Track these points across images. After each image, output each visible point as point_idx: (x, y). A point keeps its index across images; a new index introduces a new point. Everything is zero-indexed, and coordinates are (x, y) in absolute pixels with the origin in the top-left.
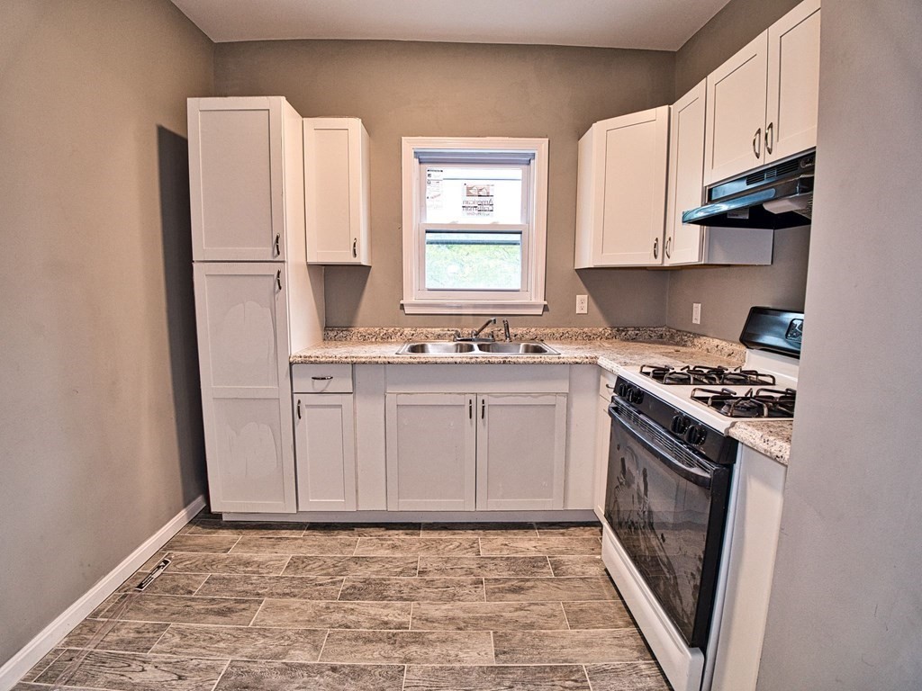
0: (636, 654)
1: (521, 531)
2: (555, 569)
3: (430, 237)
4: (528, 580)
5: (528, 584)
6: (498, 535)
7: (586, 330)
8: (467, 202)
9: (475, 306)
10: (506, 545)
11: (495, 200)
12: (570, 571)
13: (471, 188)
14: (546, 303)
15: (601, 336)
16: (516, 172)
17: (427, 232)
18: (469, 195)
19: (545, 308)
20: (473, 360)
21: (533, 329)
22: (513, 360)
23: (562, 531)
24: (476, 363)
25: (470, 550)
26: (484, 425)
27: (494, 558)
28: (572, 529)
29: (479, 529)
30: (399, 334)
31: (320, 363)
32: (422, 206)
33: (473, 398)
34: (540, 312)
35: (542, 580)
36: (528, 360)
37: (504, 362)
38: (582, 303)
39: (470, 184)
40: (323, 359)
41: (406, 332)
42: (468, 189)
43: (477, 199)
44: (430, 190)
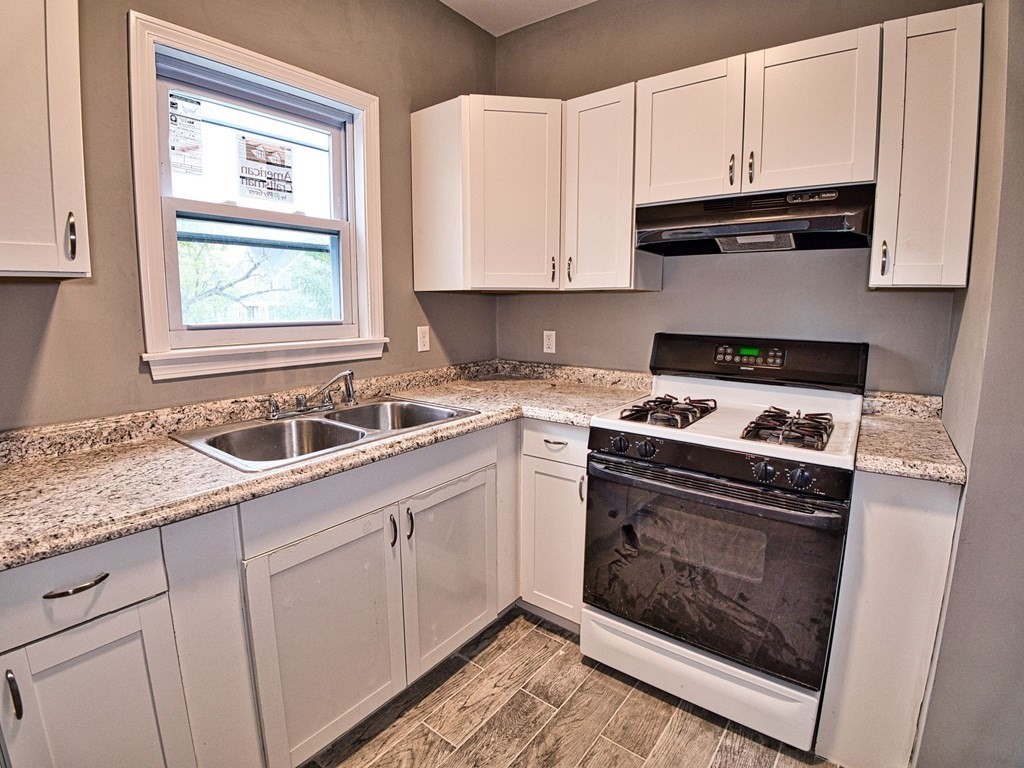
0: (710, 735)
1: (457, 676)
2: (547, 698)
3: (185, 226)
4: (542, 737)
5: (550, 741)
6: (439, 700)
7: (431, 372)
8: (248, 170)
9: (289, 353)
10: (464, 708)
11: (295, 176)
12: (561, 689)
13: (254, 147)
14: (387, 340)
15: (446, 378)
16: (322, 137)
17: (180, 215)
18: (251, 158)
19: (386, 348)
20: (397, 449)
21: (373, 381)
22: (445, 434)
23: (494, 644)
24: (403, 451)
25: (434, 750)
26: (411, 547)
27: (475, 739)
28: (501, 635)
29: (407, 709)
30: (148, 425)
31: (72, 548)
32: (164, 164)
33: (393, 510)
34: (378, 353)
35: (553, 724)
36: (461, 429)
37: (436, 440)
38: (424, 337)
39: (252, 139)
40: (78, 538)
41: (162, 419)
42: (250, 148)
43: (265, 167)
44: (177, 135)
